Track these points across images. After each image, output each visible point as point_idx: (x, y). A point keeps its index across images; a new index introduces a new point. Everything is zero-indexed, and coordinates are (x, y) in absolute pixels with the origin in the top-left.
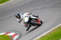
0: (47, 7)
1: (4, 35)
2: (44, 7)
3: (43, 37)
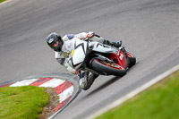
0: (157, 4)
1: (32, 87)
2: (149, 4)
3: (148, 91)
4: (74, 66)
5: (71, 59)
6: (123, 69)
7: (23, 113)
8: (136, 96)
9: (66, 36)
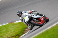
4: (25, 22)
5: (24, 20)
6: (42, 24)
7: (19, 31)
8: (55, 25)
9: (24, 12)
